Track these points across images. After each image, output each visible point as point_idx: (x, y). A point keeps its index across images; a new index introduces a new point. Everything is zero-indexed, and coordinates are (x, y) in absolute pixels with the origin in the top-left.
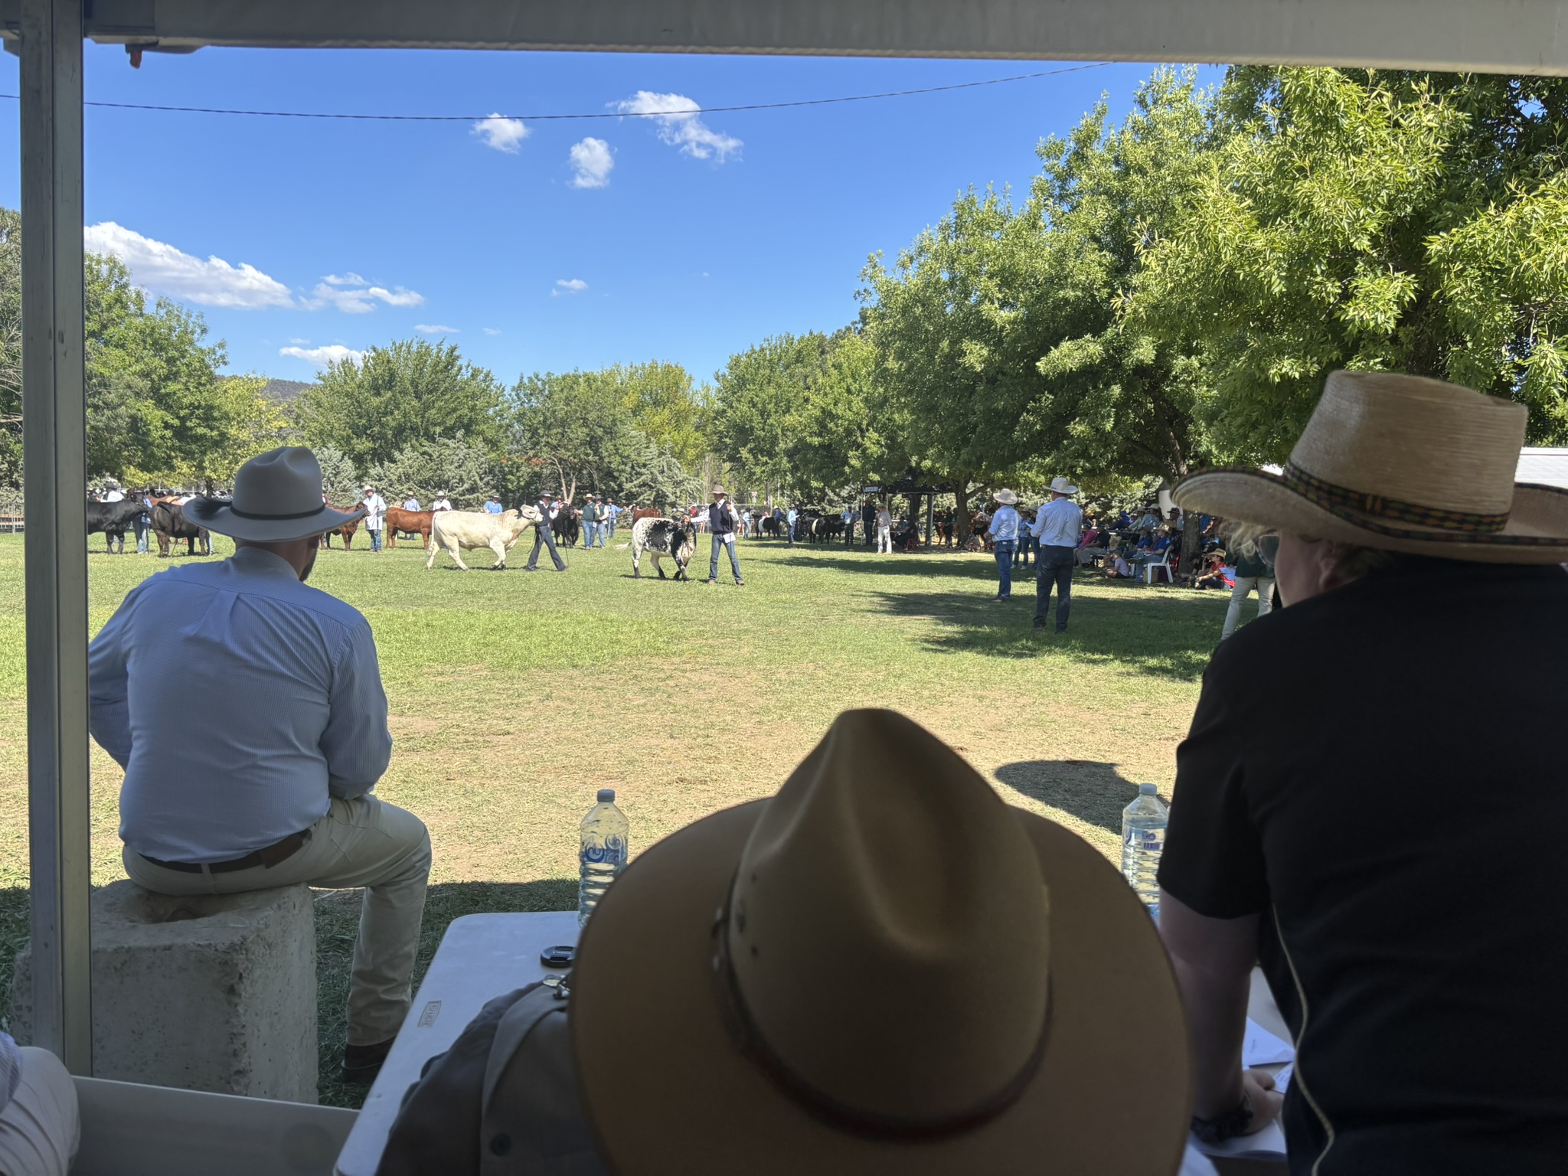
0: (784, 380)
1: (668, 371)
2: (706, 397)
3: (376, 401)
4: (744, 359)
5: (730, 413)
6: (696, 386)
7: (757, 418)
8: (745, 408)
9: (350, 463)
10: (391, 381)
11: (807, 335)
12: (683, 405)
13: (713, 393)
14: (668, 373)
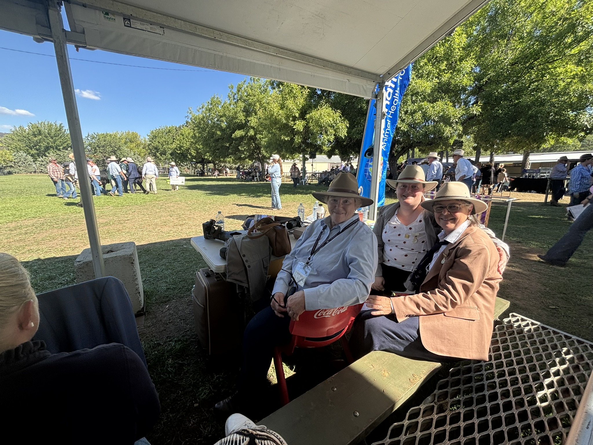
0: (166, 137)
1: (133, 133)
2: (145, 141)
3: (36, 139)
4: (154, 131)
5: (153, 144)
6: (142, 137)
7: (160, 146)
8: (157, 143)
9: (30, 157)
10: (40, 133)
11: (171, 126)
12: (139, 142)
13: (147, 140)
14: (133, 134)
